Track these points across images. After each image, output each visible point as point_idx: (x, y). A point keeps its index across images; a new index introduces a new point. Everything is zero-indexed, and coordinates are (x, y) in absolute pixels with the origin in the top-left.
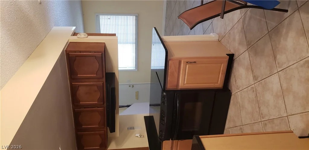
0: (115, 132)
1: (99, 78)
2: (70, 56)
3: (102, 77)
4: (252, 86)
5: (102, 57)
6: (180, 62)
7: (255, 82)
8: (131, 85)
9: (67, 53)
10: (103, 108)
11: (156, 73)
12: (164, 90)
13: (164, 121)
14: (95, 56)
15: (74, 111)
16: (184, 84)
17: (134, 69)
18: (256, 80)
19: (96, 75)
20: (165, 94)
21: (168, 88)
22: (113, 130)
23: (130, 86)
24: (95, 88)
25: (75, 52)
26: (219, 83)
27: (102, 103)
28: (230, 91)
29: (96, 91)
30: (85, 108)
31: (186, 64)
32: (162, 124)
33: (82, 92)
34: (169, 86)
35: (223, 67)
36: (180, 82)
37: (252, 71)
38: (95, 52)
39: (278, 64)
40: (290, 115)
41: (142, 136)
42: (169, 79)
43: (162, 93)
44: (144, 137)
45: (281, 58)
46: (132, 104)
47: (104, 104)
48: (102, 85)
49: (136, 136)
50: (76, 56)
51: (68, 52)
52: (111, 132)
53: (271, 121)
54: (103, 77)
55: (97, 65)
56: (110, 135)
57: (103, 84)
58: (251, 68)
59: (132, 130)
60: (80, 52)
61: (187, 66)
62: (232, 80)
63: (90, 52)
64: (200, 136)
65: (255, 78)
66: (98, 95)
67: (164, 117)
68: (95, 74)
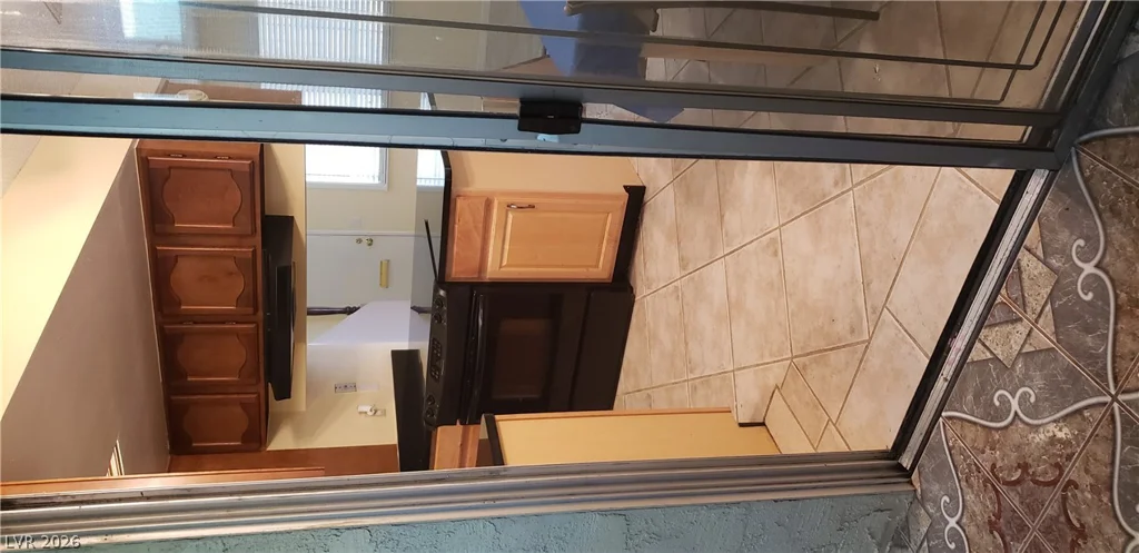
0: (289, 397)
1: (241, 236)
2: (151, 166)
3: (250, 233)
4: (675, 284)
5: (252, 175)
6: (488, 205)
7: (684, 273)
8: (364, 240)
9: (142, 158)
10: (252, 326)
11: (427, 224)
12: (441, 280)
13: (439, 370)
14: (230, 170)
15: (161, 330)
16: (500, 267)
17: (377, 181)
18: (684, 269)
19: (230, 226)
20: (442, 293)
21: (453, 276)
22: (284, 391)
23: (359, 241)
24: (231, 265)
25: (169, 156)
26: (600, 267)
27: (250, 310)
28: (632, 288)
29: (231, 274)
30: (195, 323)
31: (507, 211)
32: (434, 377)
33: (185, 274)
34: (457, 271)
35: (613, 223)
36: (490, 259)
37: (679, 243)
38: (230, 158)
39: (727, 235)
40: (739, 369)
41: (379, 413)
42: (455, 249)
43: (436, 291)
44: (384, 413)
45: (733, 220)
46: (363, 305)
47: (256, 310)
48: (250, 256)
49: (361, 413)
50: (170, 168)
51: (144, 155)
52: (279, 397)
53: (706, 379)
54: (254, 231)
55: (235, 197)
56: (277, 406)
57: (254, 252)
58: (678, 235)
59: (348, 394)
60: (184, 156)
61: (510, 216)
62: (639, 259)
63: (216, 158)
64: (497, 417)
65: (683, 262)
66: (239, 285)
67: (440, 358)
68: (227, 223)
